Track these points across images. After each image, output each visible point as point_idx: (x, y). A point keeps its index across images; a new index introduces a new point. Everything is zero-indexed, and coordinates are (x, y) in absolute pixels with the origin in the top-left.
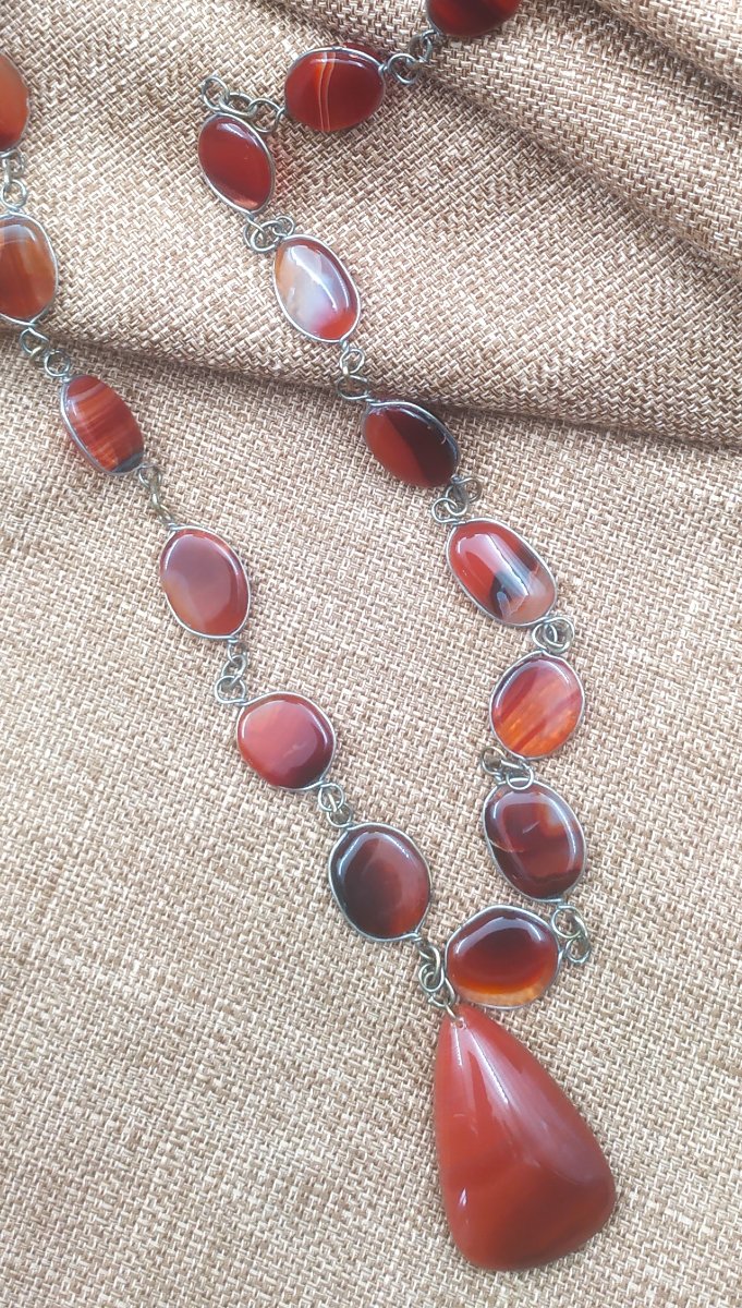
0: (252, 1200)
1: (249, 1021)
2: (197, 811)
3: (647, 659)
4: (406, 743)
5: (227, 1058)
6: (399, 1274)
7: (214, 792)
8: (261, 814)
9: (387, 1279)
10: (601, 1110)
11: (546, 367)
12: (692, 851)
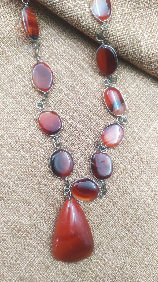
0: (5, 229)
1: (18, 186)
2: (22, 132)
3: (140, 133)
4: (78, 134)
5: (10, 193)
6: (36, 256)
7: (27, 129)
8: (38, 138)
9: (33, 256)
10: (95, 230)
11: (150, 50)
12: (135, 179)
